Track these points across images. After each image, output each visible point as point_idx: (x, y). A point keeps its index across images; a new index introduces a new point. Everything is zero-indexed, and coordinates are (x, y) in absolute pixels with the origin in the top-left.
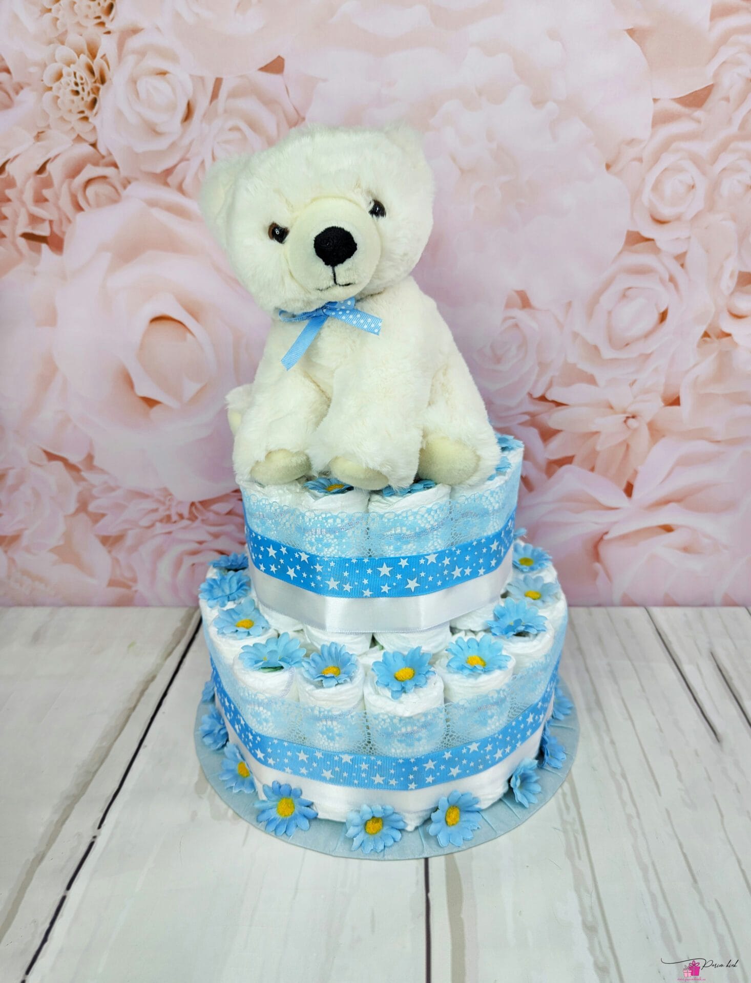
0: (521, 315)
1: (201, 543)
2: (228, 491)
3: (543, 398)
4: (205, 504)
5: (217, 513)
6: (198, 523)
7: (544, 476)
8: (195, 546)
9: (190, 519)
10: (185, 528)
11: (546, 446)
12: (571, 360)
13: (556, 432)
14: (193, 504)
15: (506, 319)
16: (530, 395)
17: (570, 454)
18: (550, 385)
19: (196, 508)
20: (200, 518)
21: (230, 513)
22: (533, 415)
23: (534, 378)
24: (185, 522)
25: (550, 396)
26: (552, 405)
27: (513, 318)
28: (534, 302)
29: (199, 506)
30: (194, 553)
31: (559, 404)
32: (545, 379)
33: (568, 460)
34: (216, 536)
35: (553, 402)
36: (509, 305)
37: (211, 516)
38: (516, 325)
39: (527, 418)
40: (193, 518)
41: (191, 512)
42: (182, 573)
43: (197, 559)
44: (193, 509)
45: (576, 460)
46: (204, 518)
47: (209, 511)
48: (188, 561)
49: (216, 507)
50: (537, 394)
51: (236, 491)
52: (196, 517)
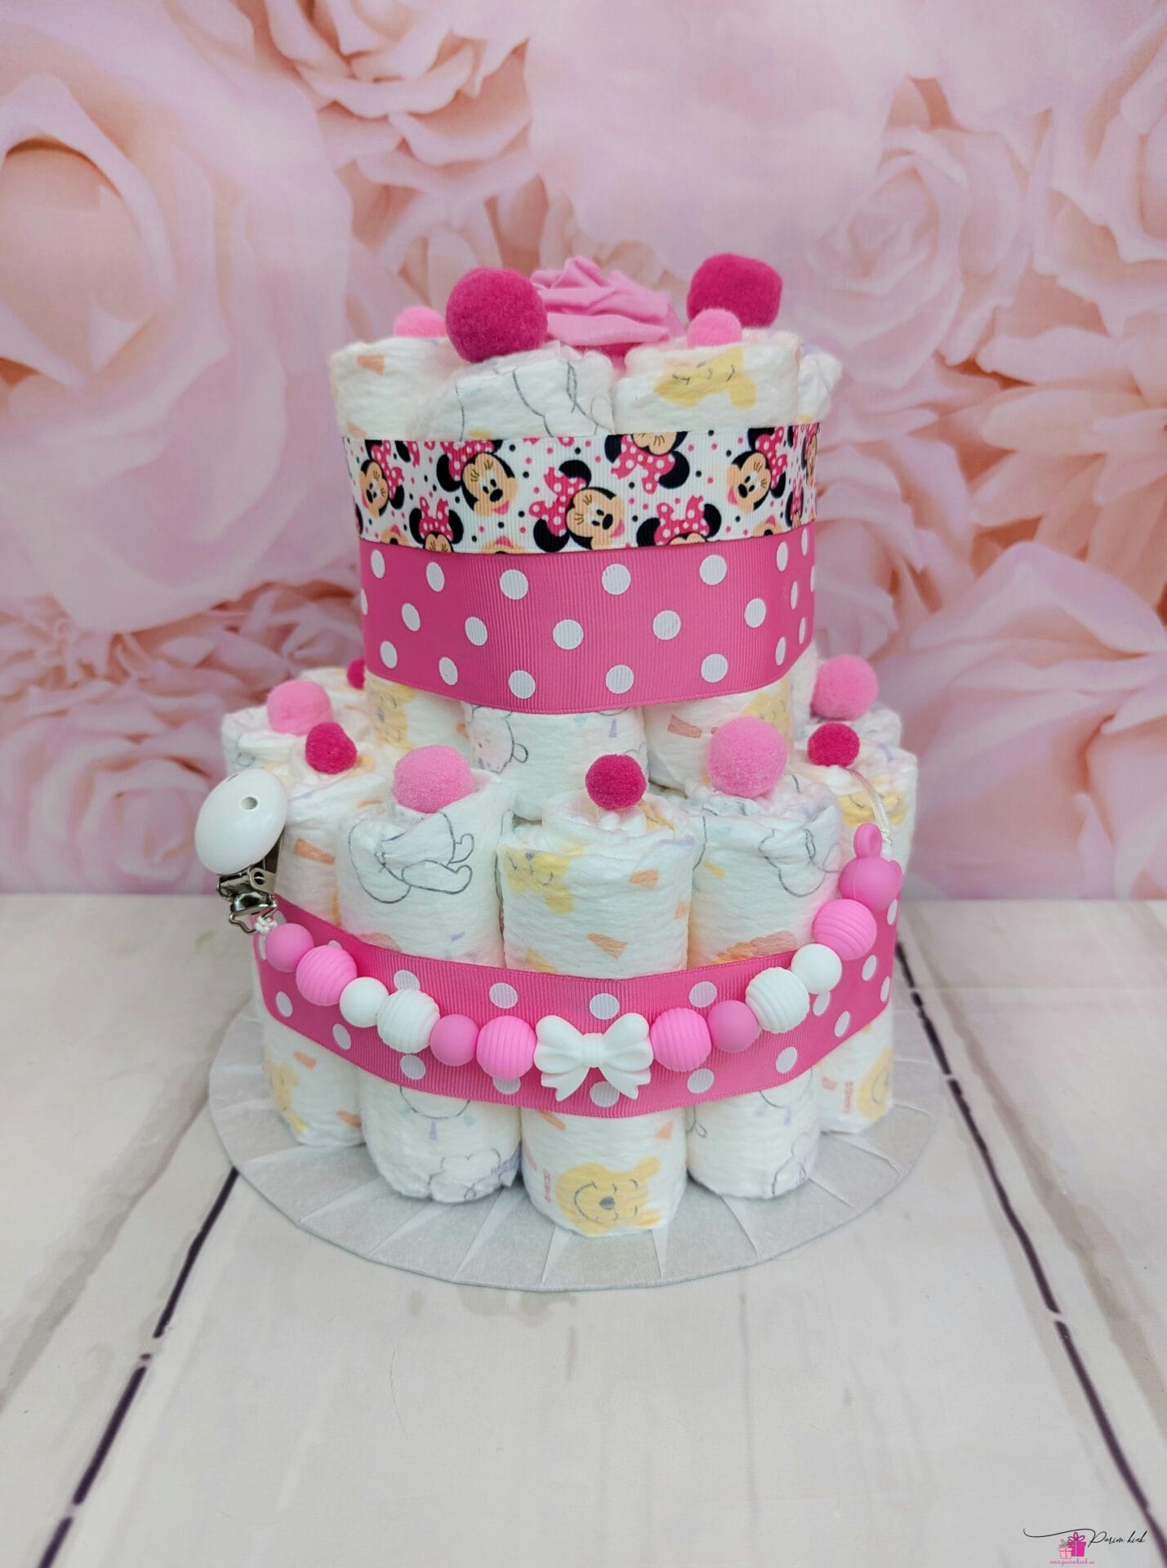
0: (925, 145)
1: (136, 738)
2: (204, 607)
3: (971, 367)
4: (148, 638)
5: (175, 663)
6: (128, 688)
7: (967, 571)
8: (124, 747)
9: (110, 678)
10: (98, 700)
11: (972, 491)
12: (1045, 264)
13: (998, 455)
14: (117, 639)
15: (889, 155)
16: (940, 358)
17: (1029, 513)
18: (990, 332)
19: (125, 649)
20: (135, 674)
21: (207, 663)
22: (944, 410)
23: (949, 313)
24: (100, 686)
25: (986, 363)
26: (995, 384)
27: (908, 153)
28: (961, 111)
29: (132, 643)
30: (123, 765)
31: (1008, 382)
32: (978, 317)
33: (1023, 530)
34: (174, 721)
35: (995, 375)
36: (897, 119)
37: (161, 670)
38: (914, 174)
39: (928, 417)
40: (118, 675)
41: (112, 660)
42: (91, 820)
43: (127, 781)
44: (119, 651)
45: (1043, 529)
46: (143, 675)
47: (158, 657)
49: (175, 647)
50: (958, 356)
51: (222, 606)
52: (125, 674)
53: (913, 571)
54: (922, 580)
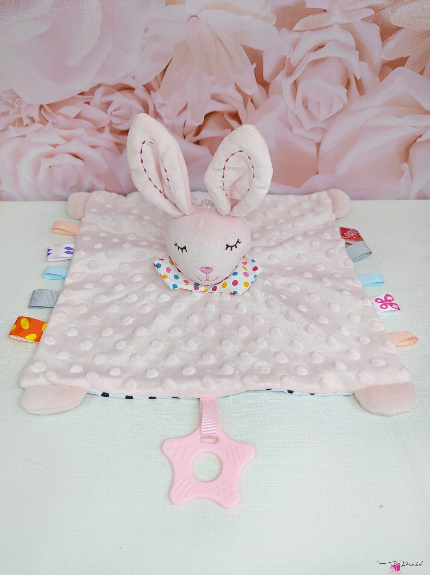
1: (55, 146)
2: (75, 94)
4: (53, 106)
5: (66, 117)
6: (49, 126)
7: (377, 79)
9: (41, 122)
10: (37, 131)
11: (383, 46)
13: (397, 29)
14: (41, 107)
17: (404, 55)
19: (45, 111)
20: (50, 121)
21: (78, 117)
22: (377, 9)
24: (37, 126)
29: (47, 108)
30: (51, 156)
34: (68, 139)
37: (61, 120)
39: (371, 11)
40: (43, 121)
41: (41, 115)
42: (41, 176)
43: (53, 162)
45: (409, 62)
46: (54, 122)
47: (58, 114)
48: (45, 164)
49: (64, 110)
51: (82, 94)
52: (47, 121)
53: (356, 79)
54: (359, 83)
